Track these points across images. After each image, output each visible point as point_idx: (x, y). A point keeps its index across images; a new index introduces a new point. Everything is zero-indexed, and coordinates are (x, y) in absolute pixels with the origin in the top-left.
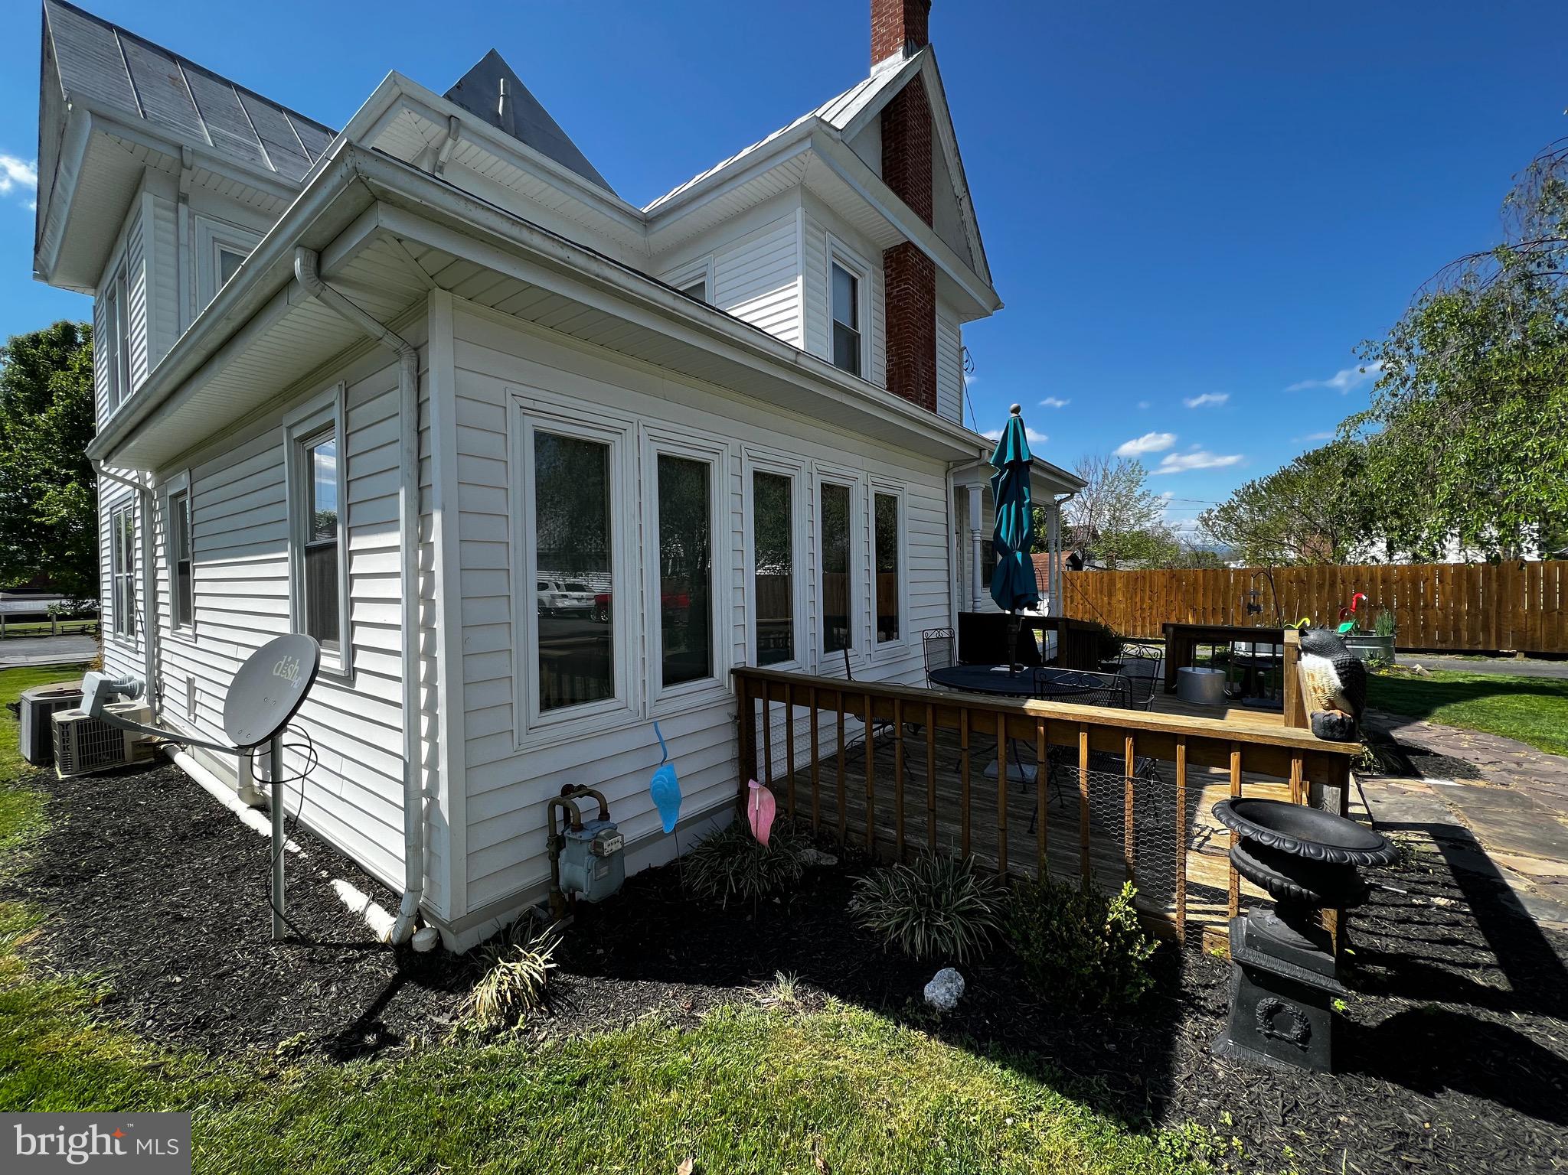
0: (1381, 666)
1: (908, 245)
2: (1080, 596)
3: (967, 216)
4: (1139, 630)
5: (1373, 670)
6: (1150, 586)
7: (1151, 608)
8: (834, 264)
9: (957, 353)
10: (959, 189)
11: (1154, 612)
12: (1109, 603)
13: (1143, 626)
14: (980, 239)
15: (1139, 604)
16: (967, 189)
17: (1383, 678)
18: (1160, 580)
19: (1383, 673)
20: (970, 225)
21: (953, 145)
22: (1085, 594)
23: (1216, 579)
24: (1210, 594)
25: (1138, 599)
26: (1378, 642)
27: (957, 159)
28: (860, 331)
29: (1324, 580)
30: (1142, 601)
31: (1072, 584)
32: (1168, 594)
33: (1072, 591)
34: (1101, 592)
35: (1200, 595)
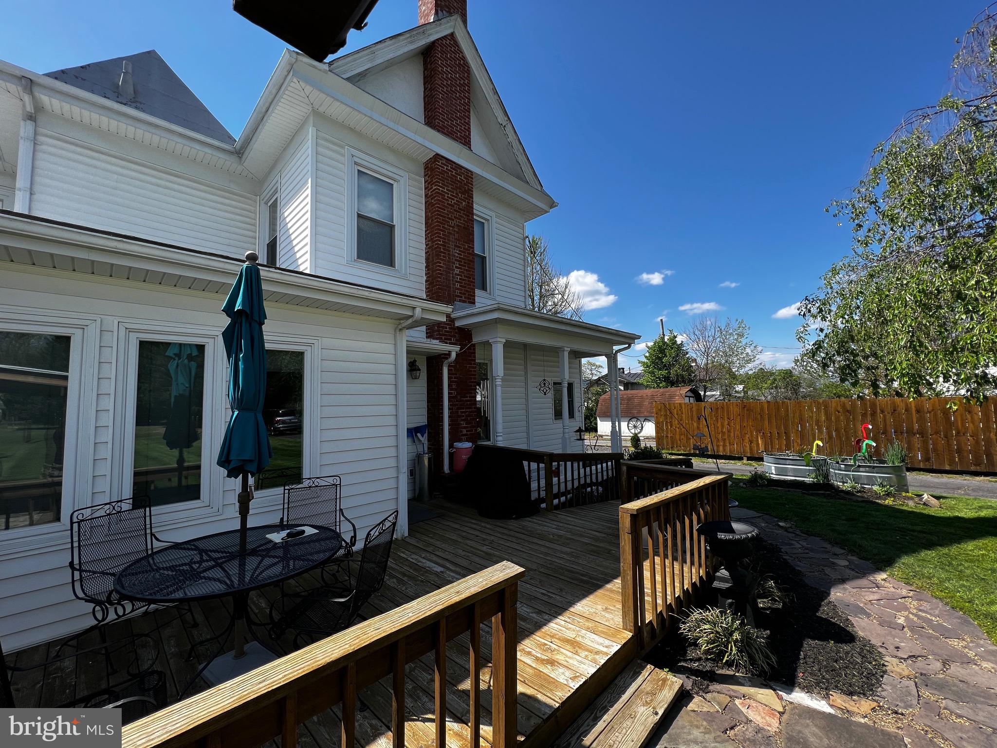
0: (888, 494)
1: (437, 156)
2: (676, 421)
3: (512, 138)
4: (721, 448)
5: (880, 498)
6: (728, 415)
7: (729, 431)
8: (359, 171)
9: (521, 241)
10: (501, 119)
11: (732, 435)
12: (698, 428)
13: (724, 446)
14: (526, 155)
15: (720, 429)
16: (509, 118)
17: (887, 506)
18: (735, 410)
19: (889, 502)
20: (515, 144)
21: (492, 87)
22: (680, 421)
23: (778, 409)
24: (774, 421)
25: (719, 424)
26: (890, 470)
27: (496, 96)
28: (395, 223)
29: (866, 410)
30: (723, 426)
31: (671, 413)
32: (742, 420)
33: (671, 418)
34: (692, 419)
35: (766, 422)
